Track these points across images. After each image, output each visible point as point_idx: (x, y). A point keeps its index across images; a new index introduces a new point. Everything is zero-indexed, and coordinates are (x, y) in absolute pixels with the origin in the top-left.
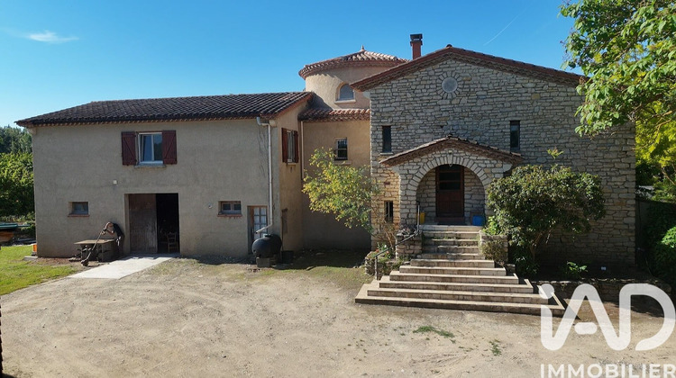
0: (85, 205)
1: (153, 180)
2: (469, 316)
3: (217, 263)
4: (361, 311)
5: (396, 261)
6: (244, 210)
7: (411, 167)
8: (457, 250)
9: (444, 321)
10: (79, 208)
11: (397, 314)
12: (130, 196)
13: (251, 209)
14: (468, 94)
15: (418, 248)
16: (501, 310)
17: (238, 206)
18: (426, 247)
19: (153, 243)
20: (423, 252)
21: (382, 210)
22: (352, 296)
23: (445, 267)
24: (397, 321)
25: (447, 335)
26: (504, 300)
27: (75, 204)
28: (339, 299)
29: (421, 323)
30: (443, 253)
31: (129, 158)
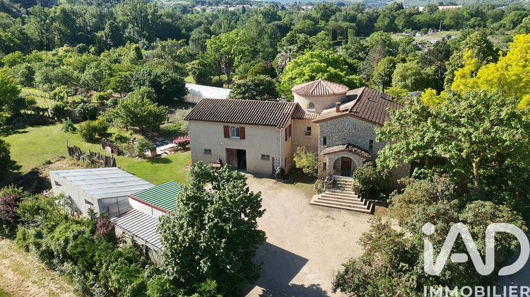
0: (210, 151)
1: (236, 144)
2: (343, 211)
3: (261, 178)
4: (311, 208)
5: (324, 189)
6: (271, 158)
7: (332, 156)
8: (344, 187)
9: (335, 213)
10: (208, 152)
11: (322, 210)
12: (227, 150)
13: (273, 158)
14: (355, 129)
15: (332, 186)
16: (353, 210)
17: (268, 156)
18: (335, 185)
19: (236, 166)
20: (333, 187)
21: (322, 166)
22: (309, 201)
23: (339, 193)
24: (321, 213)
25: (334, 219)
26: (354, 207)
27: (205, 150)
28: (305, 202)
29: (327, 214)
30: (339, 188)
31: (227, 135)
